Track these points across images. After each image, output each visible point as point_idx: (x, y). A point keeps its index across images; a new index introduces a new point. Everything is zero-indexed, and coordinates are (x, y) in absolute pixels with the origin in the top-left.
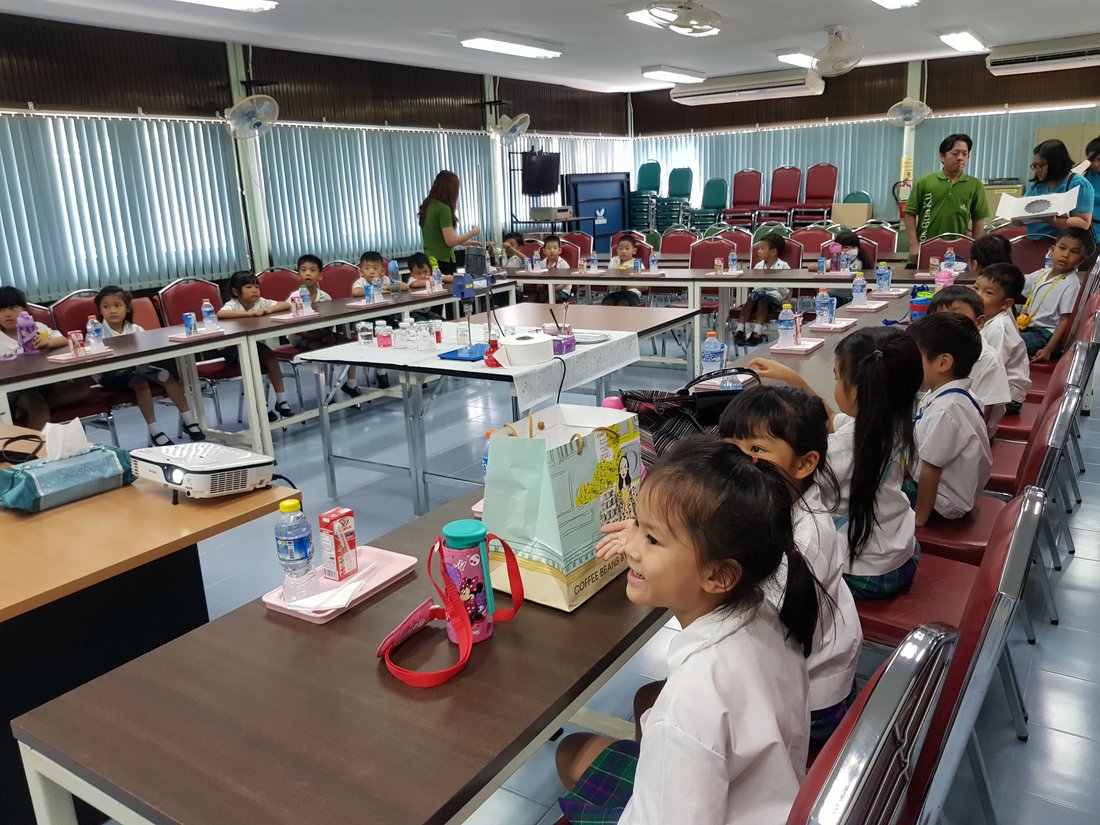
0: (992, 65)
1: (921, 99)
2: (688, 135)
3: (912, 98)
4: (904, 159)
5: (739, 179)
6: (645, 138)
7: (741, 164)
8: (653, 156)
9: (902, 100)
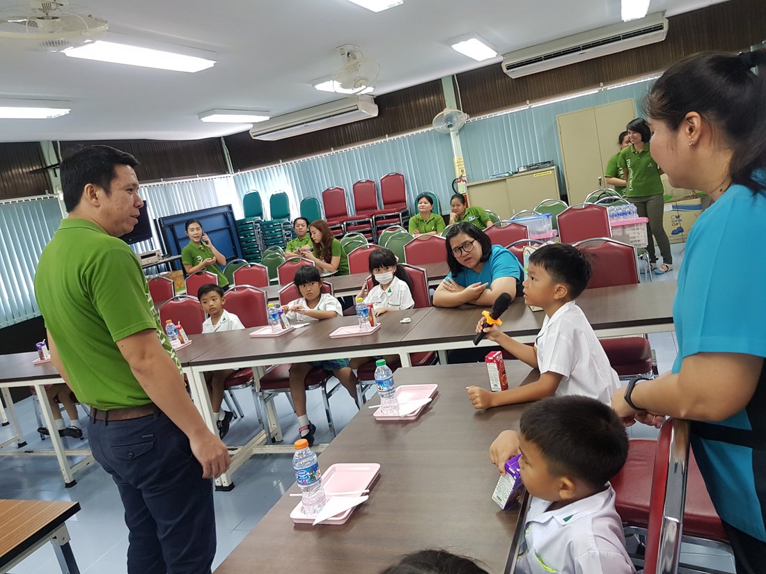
0: (508, 69)
1: (458, 108)
2: (277, 165)
3: (451, 107)
4: (456, 160)
5: (327, 195)
6: (243, 173)
7: (326, 183)
8: (253, 187)
9: (442, 111)
